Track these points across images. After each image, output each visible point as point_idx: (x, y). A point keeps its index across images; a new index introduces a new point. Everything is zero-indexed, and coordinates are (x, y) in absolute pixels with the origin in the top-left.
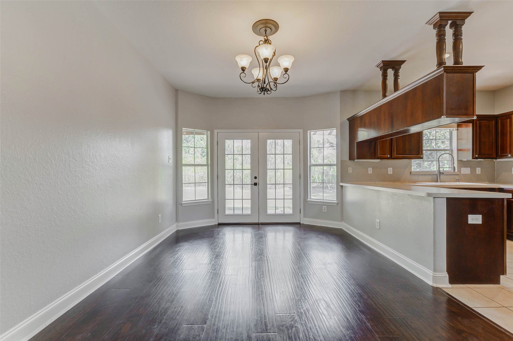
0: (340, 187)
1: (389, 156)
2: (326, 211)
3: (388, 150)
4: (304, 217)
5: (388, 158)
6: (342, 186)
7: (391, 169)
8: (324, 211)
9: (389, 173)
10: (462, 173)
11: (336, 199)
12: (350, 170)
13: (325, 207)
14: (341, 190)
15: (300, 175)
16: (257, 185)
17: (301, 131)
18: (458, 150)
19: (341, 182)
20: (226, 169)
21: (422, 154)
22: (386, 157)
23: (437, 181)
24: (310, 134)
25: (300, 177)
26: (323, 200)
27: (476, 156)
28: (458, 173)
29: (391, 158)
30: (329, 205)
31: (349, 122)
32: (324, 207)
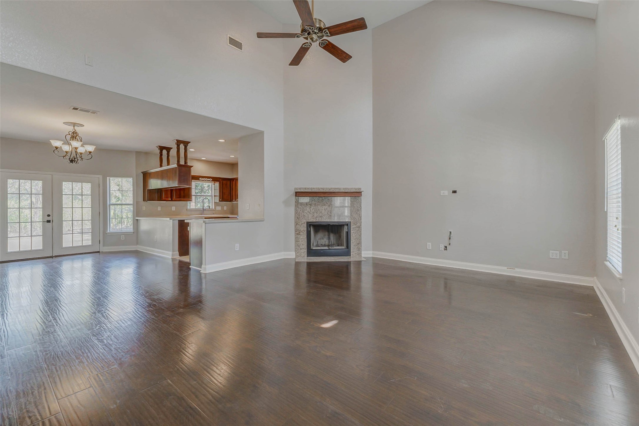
0: (135, 221)
1: (170, 199)
2: (124, 239)
3: (169, 196)
4: (103, 246)
5: (170, 201)
6: (137, 220)
7: (174, 207)
8: (122, 239)
9: (173, 210)
10: (217, 209)
11: (132, 230)
12: (144, 208)
13: (124, 236)
14: (136, 223)
15: (99, 212)
16: (50, 222)
17: (101, 177)
18: (215, 196)
19: (137, 217)
20: (8, 208)
21: (191, 198)
22: (169, 200)
23: (202, 215)
24: (110, 180)
25: (99, 214)
26: (122, 231)
27: (221, 200)
28: (215, 210)
29: (172, 200)
30: (126, 234)
31: (143, 174)
32: (122, 236)
